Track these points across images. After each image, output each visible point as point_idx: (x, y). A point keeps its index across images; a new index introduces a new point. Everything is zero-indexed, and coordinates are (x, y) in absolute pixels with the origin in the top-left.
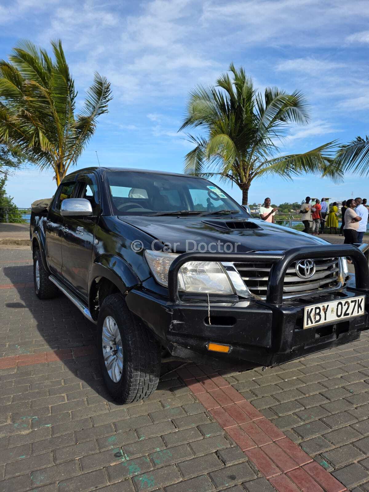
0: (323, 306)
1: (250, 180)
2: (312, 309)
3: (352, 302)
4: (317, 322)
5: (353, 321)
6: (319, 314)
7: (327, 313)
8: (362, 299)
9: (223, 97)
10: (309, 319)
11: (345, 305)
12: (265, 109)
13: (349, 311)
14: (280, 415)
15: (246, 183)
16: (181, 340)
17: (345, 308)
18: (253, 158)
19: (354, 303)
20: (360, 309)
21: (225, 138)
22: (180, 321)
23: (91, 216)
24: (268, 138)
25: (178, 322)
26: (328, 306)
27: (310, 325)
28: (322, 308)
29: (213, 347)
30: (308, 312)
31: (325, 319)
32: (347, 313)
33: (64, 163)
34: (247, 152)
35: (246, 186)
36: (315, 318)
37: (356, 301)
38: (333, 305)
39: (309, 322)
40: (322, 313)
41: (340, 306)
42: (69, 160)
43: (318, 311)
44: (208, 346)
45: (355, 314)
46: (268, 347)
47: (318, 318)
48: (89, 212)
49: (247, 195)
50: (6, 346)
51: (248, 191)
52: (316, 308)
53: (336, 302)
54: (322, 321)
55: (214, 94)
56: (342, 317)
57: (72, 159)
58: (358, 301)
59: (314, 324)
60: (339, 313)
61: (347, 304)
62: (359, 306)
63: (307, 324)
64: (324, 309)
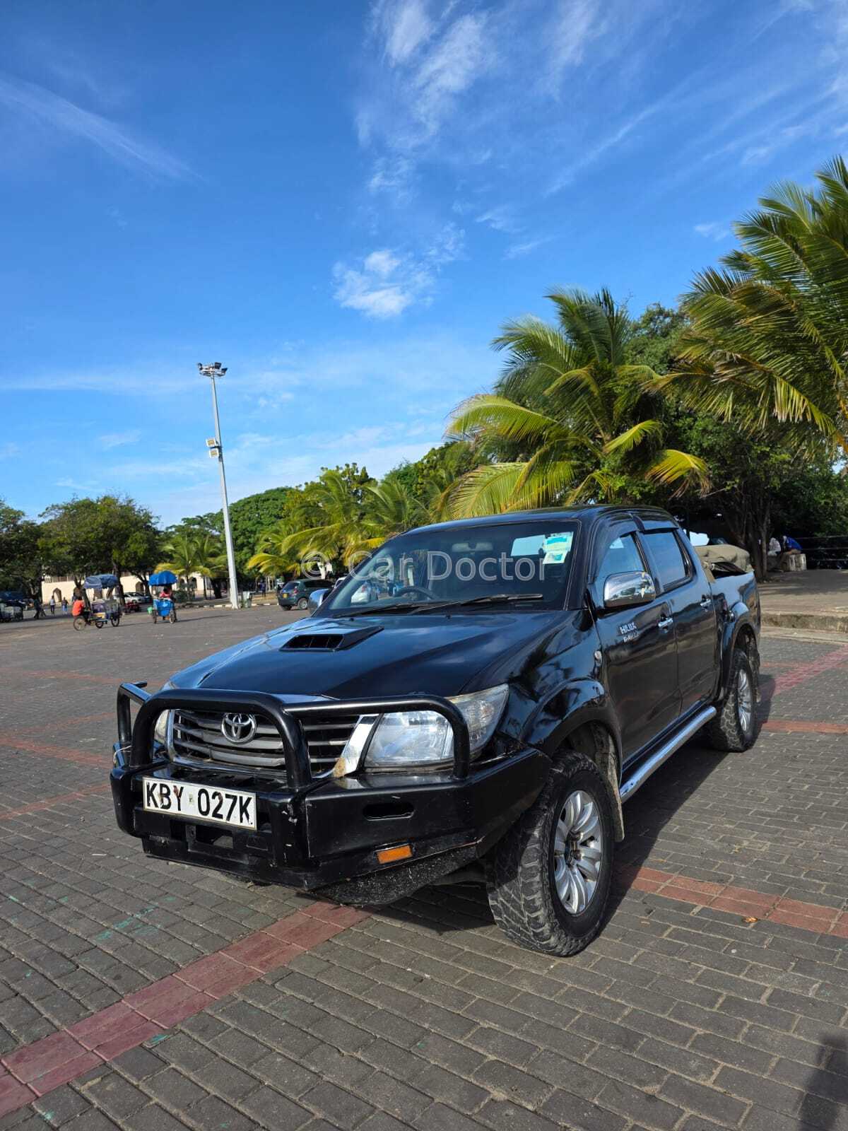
0: (175, 787)
2: (155, 785)
3: (228, 796)
4: (164, 807)
5: (240, 834)
6: (167, 795)
7: (182, 799)
8: (249, 799)
11: (214, 797)
13: (223, 812)
17: (214, 803)
19: (231, 801)
20: (244, 815)
26: (183, 788)
27: (153, 807)
28: (172, 789)
30: (148, 786)
31: (179, 809)
32: (219, 812)
36: (162, 801)
37: (235, 798)
38: (191, 789)
39: (151, 801)
40: (173, 797)
41: (203, 796)
43: (165, 790)
45: (236, 822)
47: (165, 801)
52: (162, 786)
53: (198, 787)
54: (173, 810)
56: (210, 817)
58: (241, 798)
59: (159, 809)
60: (204, 809)
61: (217, 797)
62: (243, 809)
63: (149, 805)
64: (175, 791)
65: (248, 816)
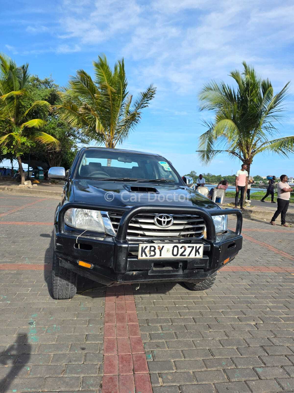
1: (252, 157)
2: (147, 247)
3: (189, 247)
4: (151, 256)
5: (191, 262)
6: (154, 251)
7: (162, 251)
8: (200, 247)
9: (231, 90)
10: (143, 253)
11: (181, 248)
12: (263, 98)
13: (187, 253)
14: (150, 324)
15: (248, 159)
16: (64, 257)
17: (181, 251)
18: (256, 138)
19: (191, 248)
20: (197, 253)
21: (229, 123)
22: (60, 244)
23: (65, 178)
24: (269, 122)
25: (59, 245)
26: (163, 247)
27: (144, 257)
28: (157, 247)
29: (82, 264)
30: (142, 248)
31: (160, 255)
32: (184, 254)
33: (113, 142)
34: (250, 134)
35: (249, 162)
36: (150, 253)
37: (193, 247)
38: (168, 246)
39: (144, 254)
40: (157, 251)
41: (176, 248)
42: (117, 140)
43: (152, 249)
44: (79, 262)
45: (192, 256)
46: (111, 267)
47: (152, 253)
48: (63, 176)
49: (249, 169)
50: (21, 257)
51: (250, 166)
52: (151, 247)
53: (172, 245)
54: (157, 256)
55: (224, 88)
56: (178, 256)
57: (118, 139)
58: (196, 247)
59: (148, 257)
60: (175, 253)
61: (183, 248)
62: (197, 251)
63: (142, 256)
64: (159, 248)
65: (199, 254)
